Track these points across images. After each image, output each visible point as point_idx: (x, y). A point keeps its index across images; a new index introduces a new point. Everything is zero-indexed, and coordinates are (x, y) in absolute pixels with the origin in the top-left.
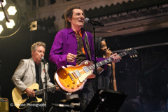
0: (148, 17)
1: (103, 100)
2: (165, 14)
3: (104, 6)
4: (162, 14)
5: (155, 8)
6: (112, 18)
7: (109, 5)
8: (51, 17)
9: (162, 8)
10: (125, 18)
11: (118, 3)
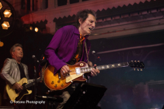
0: (130, 22)
1: (84, 92)
2: (145, 20)
4: (142, 20)
5: (136, 14)
8: (43, 21)
9: (142, 15)
10: (109, 22)
11: (104, 10)
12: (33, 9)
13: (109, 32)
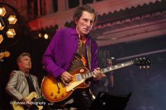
0: (152, 23)
3: (107, 13)
5: (159, 13)
6: (116, 25)
7: (112, 12)
8: (54, 26)
10: (128, 24)
11: (121, 10)
12: (41, 14)
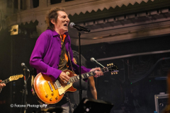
0: (136, 24)
1: (88, 110)
3: (90, 11)
5: (144, 15)
6: (98, 24)
7: (96, 10)
8: (34, 21)
9: (150, 15)
10: (111, 24)
11: (105, 9)
12: (21, 8)
13: (111, 36)
